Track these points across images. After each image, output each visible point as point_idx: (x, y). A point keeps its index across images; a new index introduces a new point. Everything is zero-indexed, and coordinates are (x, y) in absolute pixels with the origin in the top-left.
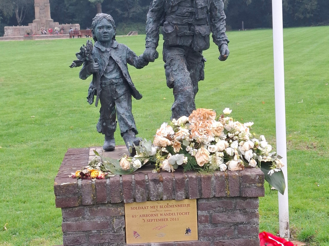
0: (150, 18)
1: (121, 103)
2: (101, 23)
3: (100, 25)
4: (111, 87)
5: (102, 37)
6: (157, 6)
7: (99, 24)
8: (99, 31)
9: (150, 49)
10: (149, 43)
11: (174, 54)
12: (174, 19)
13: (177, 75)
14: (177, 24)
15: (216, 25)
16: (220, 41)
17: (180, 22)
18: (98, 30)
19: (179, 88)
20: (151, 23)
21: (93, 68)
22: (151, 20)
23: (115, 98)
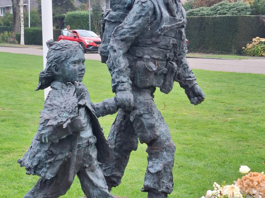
0: (119, 49)
1: (95, 172)
2: (77, 55)
3: (76, 59)
4: (85, 150)
5: (77, 76)
6: (135, 34)
7: (74, 57)
8: (74, 68)
9: (128, 91)
10: (125, 84)
11: (148, 99)
12: (155, 52)
13: (160, 127)
14: (158, 59)
15: (182, 60)
16: (192, 81)
17: (162, 56)
18: (71, 66)
19: (164, 143)
20: (121, 57)
21: (81, 125)
22: (121, 52)
23: (87, 166)
